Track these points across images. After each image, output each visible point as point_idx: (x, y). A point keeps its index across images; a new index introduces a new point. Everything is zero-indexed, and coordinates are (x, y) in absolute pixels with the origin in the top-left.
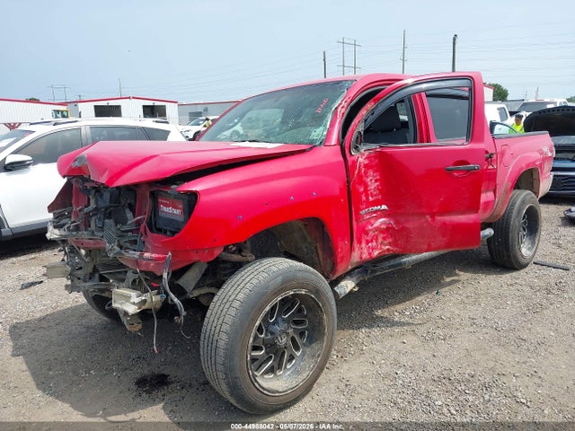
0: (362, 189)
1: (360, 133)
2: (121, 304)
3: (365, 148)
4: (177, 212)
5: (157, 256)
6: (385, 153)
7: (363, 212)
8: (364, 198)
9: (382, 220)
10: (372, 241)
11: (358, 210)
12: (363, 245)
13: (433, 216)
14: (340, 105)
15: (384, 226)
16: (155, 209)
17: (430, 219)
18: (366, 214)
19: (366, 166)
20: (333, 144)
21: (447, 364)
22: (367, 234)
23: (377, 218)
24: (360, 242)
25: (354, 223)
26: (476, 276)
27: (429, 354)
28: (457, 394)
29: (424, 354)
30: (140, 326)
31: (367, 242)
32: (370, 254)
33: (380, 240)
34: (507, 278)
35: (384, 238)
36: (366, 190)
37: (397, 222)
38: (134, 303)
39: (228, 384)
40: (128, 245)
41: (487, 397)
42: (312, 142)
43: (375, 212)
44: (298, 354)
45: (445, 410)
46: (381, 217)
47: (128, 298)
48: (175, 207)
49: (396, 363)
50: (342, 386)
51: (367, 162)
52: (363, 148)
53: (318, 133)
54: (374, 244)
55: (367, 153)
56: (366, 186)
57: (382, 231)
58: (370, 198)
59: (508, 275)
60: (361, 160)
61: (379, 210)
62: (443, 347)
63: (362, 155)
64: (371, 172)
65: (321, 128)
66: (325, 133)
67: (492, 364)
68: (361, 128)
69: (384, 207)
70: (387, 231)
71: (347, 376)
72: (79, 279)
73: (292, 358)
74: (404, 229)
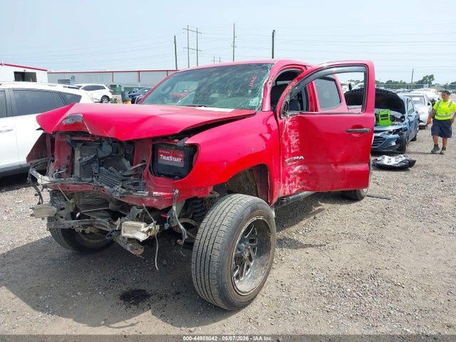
0: (286, 144)
1: (287, 102)
2: (131, 233)
3: (290, 113)
4: (178, 160)
5: (165, 194)
6: (304, 118)
7: (286, 161)
8: (288, 150)
9: (299, 167)
10: (292, 182)
11: (284, 159)
12: (286, 184)
13: (336, 165)
14: (268, 81)
15: (300, 172)
16: (155, 158)
17: (333, 167)
18: (289, 162)
19: (290, 127)
20: (267, 110)
21: (342, 265)
22: (289, 177)
23: (296, 165)
24: (284, 182)
25: (282, 168)
26: (334, 206)
27: (328, 260)
28: (357, 283)
29: (325, 260)
30: (142, 251)
31: (289, 183)
32: (290, 191)
33: (298, 181)
34: (354, 206)
35: (301, 180)
36: (289, 145)
37: (310, 169)
38: (143, 232)
39: (218, 288)
40: (131, 187)
41: (376, 284)
42: (253, 108)
43: (295, 161)
44: (252, 264)
45: (355, 294)
46: (299, 165)
47: (138, 228)
48: (177, 157)
49: (309, 267)
50: (279, 286)
51: (290, 124)
52: (289, 114)
53: (255, 102)
54: (293, 184)
55: (291, 117)
56: (290, 142)
57: (300, 175)
58: (292, 151)
59: (354, 204)
60: (287, 122)
61: (298, 160)
62: (334, 254)
63: (287, 119)
64: (293, 132)
65: (257, 98)
66: (261, 102)
67: (370, 263)
68: (288, 99)
69: (301, 157)
70: (302, 175)
71: (280, 278)
72: (62, 217)
73: (248, 267)
74: (314, 173)
